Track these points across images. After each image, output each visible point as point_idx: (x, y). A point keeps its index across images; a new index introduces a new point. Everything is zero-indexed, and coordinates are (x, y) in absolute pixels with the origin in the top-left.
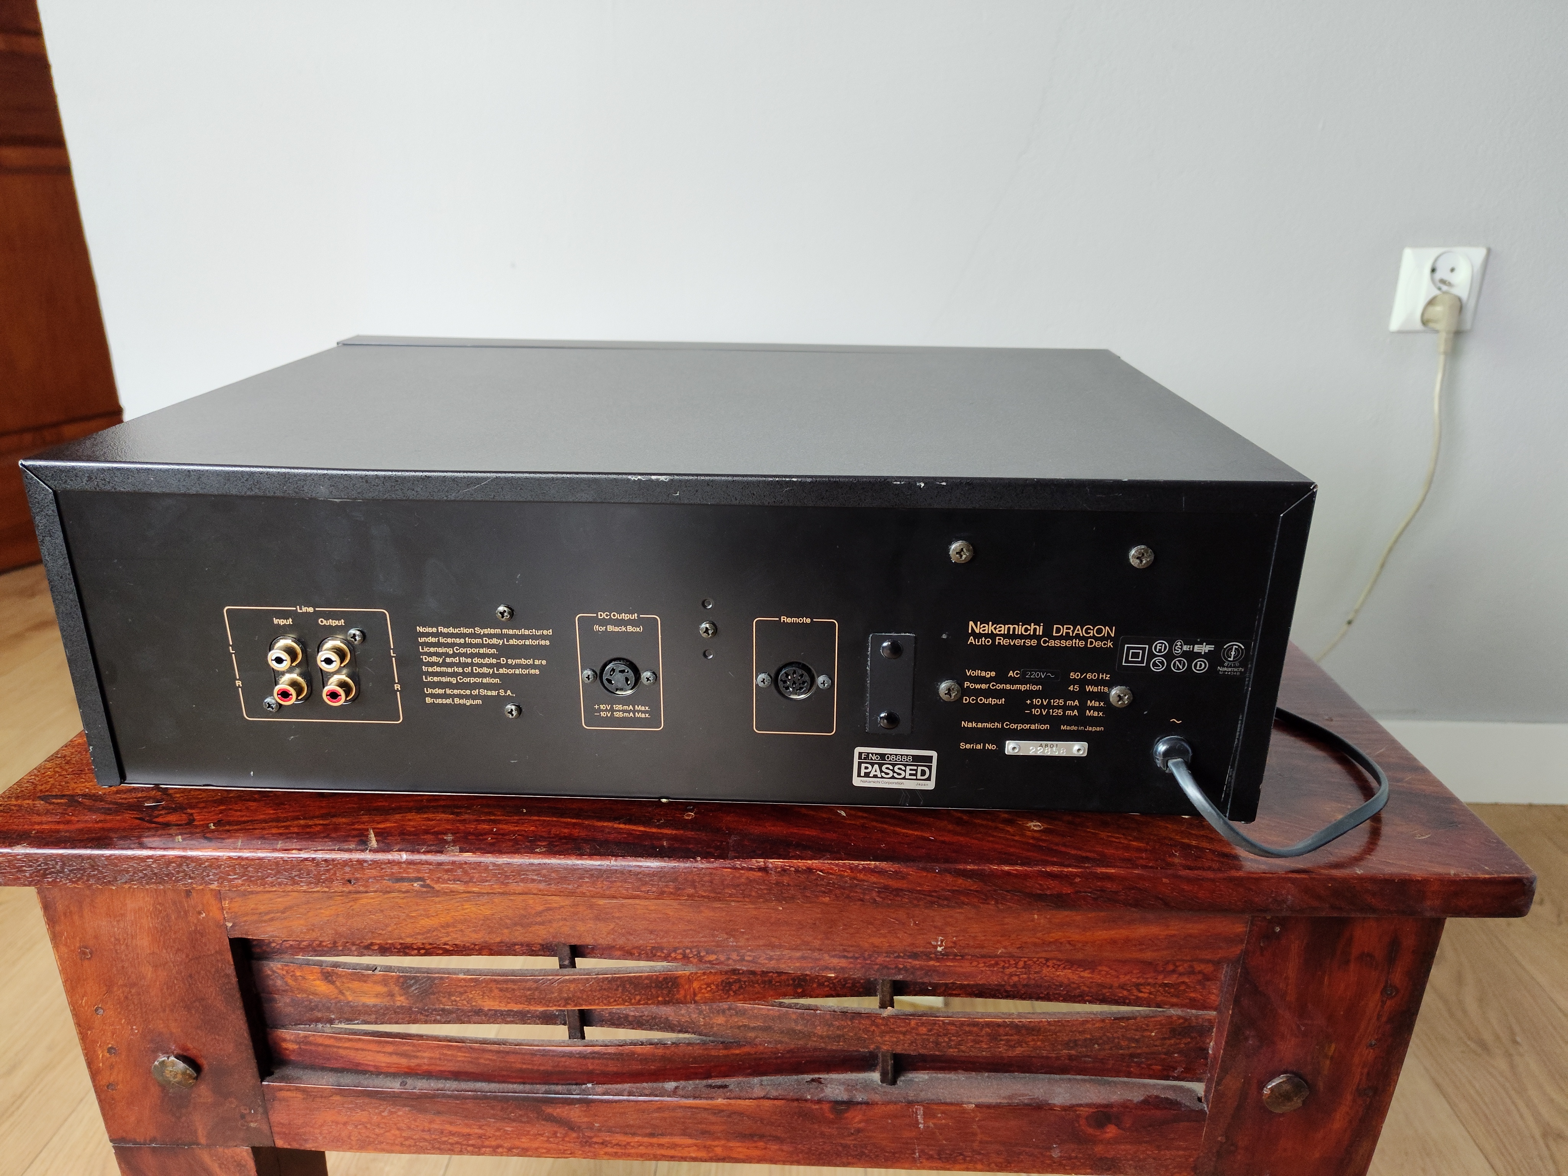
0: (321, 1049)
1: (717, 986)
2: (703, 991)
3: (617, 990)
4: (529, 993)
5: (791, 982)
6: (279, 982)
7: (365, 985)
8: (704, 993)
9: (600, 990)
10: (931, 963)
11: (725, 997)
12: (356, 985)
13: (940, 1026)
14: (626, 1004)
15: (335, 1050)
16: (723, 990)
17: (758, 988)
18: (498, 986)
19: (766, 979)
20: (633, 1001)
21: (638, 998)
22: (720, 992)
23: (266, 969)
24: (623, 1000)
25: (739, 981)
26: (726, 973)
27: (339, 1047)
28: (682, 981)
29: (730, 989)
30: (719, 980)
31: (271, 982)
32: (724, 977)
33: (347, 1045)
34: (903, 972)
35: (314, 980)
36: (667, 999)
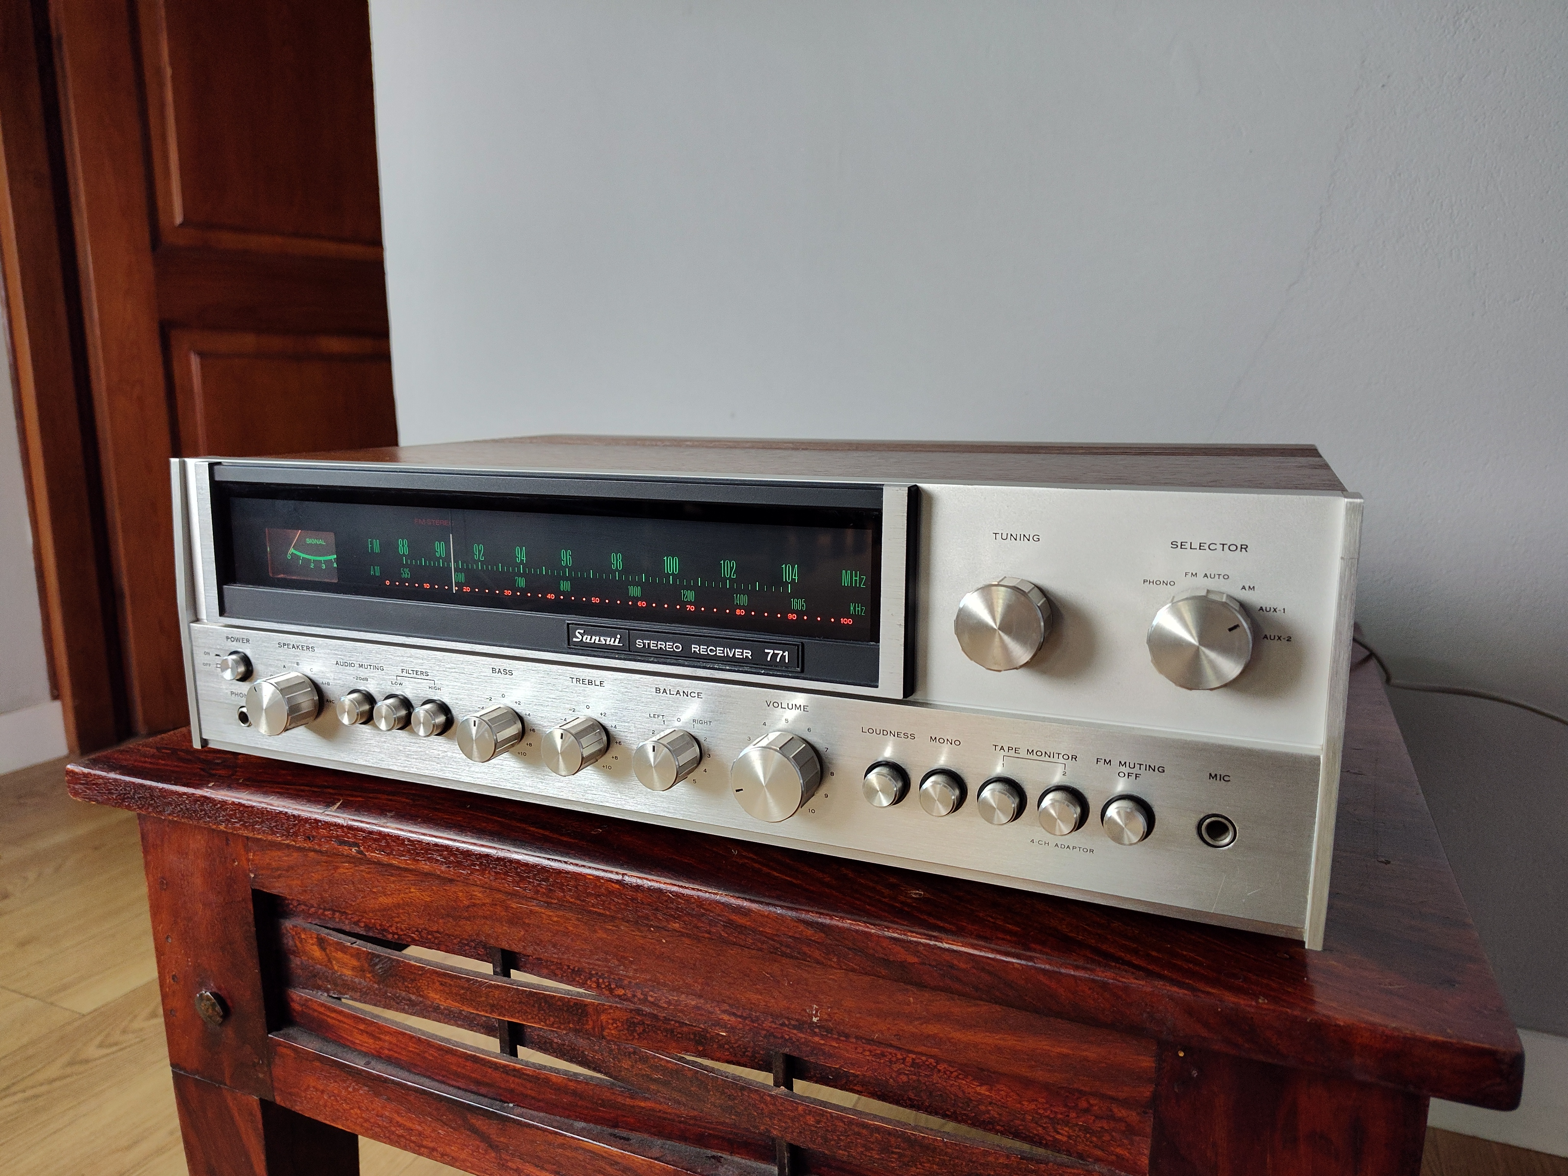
0: (316, 1014)
1: (623, 1024)
2: (610, 1026)
3: (534, 1006)
4: (462, 991)
5: (692, 1037)
6: (291, 943)
7: (345, 956)
8: (610, 1029)
9: (520, 1003)
10: (817, 1039)
11: (630, 1038)
12: (339, 955)
13: (827, 1119)
14: (542, 1023)
15: (326, 1018)
16: (628, 1030)
17: (660, 1036)
18: (440, 979)
19: (669, 1027)
20: (548, 1022)
21: (551, 1019)
22: (626, 1032)
23: (283, 927)
24: (539, 1018)
25: (643, 1023)
26: (631, 1010)
27: (328, 1016)
28: (590, 1010)
29: (635, 1031)
30: (625, 1018)
31: (285, 941)
32: (629, 1015)
33: (333, 1015)
34: (789, 1044)
35: (313, 944)
36: (578, 1027)
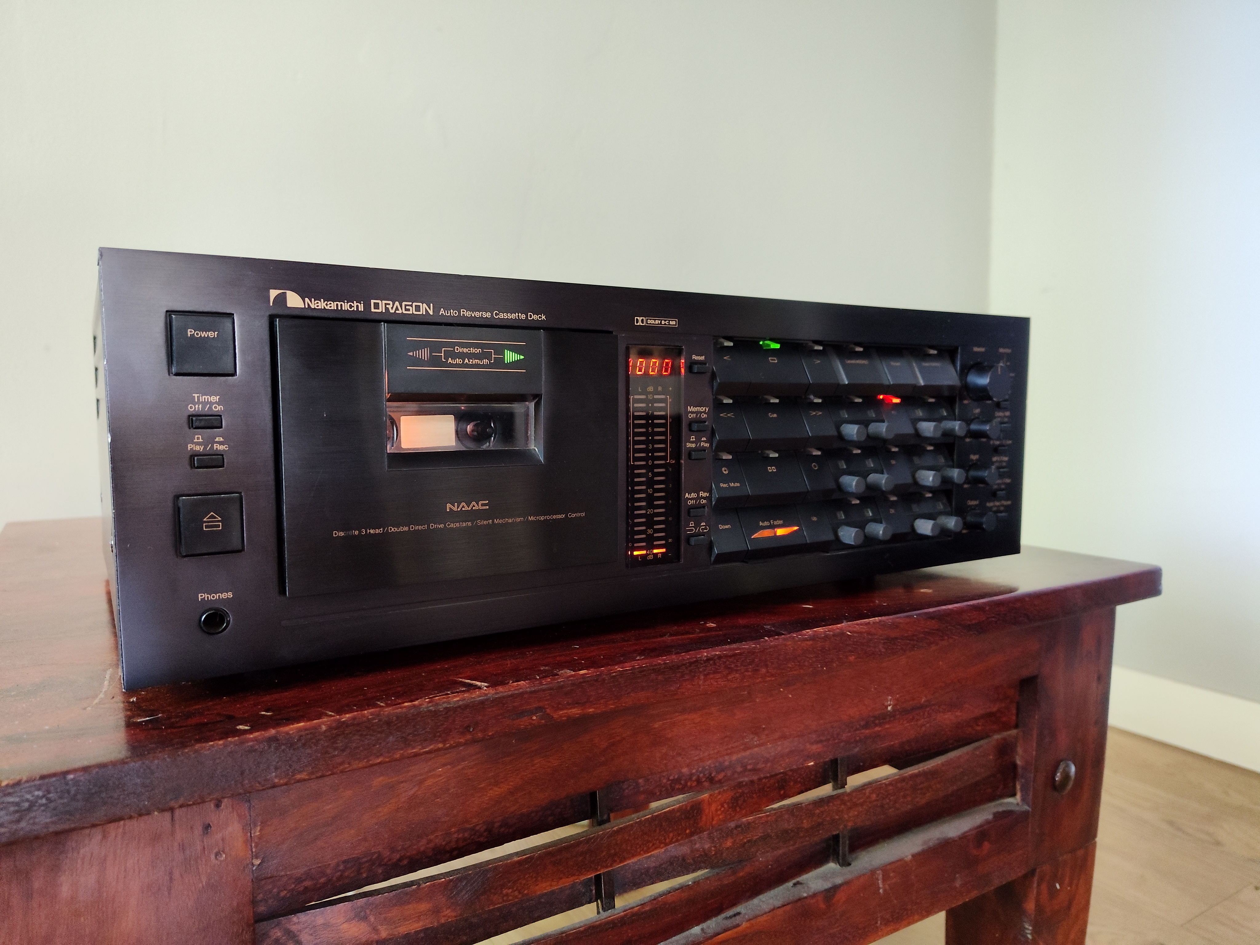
1: (728, 804)
2: (719, 812)
3: (655, 831)
4: (581, 858)
5: (777, 785)
8: (719, 815)
9: (642, 836)
11: (734, 814)
12: (396, 911)
16: (732, 807)
17: (755, 797)
18: (553, 860)
19: (762, 786)
20: (667, 841)
21: (671, 835)
22: (731, 810)
25: (743, 793)
26: (734, 787)
28: (704, 806)
29: (737, 805)
30: (730, 797)
32: (732, 794)
34: (858, 746)
36: (692, 830)
